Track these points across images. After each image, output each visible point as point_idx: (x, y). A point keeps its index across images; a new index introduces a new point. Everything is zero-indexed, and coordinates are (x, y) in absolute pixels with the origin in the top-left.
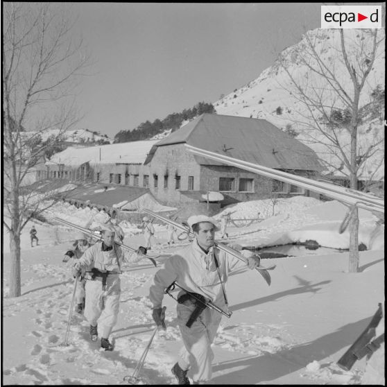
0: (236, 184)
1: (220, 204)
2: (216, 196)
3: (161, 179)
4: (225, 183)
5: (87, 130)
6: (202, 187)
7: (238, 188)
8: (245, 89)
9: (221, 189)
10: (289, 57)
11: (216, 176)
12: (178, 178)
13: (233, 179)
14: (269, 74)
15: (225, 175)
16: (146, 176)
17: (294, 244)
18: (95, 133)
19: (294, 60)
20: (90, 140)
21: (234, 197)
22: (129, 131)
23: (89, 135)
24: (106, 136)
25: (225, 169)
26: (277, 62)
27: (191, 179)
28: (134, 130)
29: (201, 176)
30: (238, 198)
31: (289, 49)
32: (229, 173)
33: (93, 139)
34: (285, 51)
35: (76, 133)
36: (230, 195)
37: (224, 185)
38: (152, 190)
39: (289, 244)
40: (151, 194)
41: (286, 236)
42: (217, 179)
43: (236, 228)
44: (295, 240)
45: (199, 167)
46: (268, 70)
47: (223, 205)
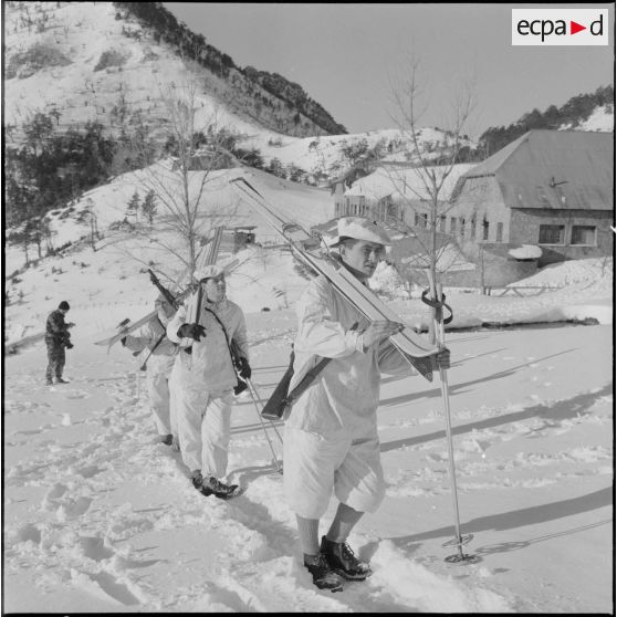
0: (567, 234)
1: (536, 263)
2: (532, 251)
3: (468, 225)
4: (549, 233)
5: (436, 129)
6: (512, 237)
7: (569, 239)
9: (543, 240)
11: (535, 223)
12: (486, 224)
13: (562, 227)
15: (548, 221)
16: (453, 219)
17: (570, 322)
18: (449, 134)
20: (441, 145)
21: (562, 253)
22: (503, 128)
23: (439, 136)
24: (466, 137)
25: (547, 213)
27: (500, 226)
29: (512, 223)
30: (568, 255)
32: (556, 219)
33: (445, 143)
35: (418, 134)
36: (555, 249)
37: (547, 235)
38: (459, 239)
39: (560, 321)
40: (457, 245)
41: (557, 311)
42: (535, 226)
43: (519, 298)
44: (571, 317)
45: (509, 209)
47: (541, 263)
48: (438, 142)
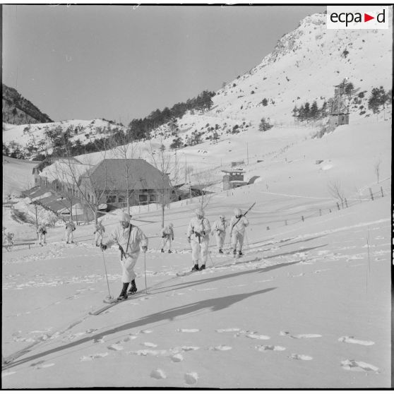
0: (117, 199)
4: (111, 199)
5: (104, 120)
8: (246, 76)
9: (109, 202)
10: (287, 44)
14: (270, 60)
18: (111, 122)
19: (290, 47)
20: (107, 129)
22: (141, 120)
23: (106, 124)
24: (121, 124)
26: (277, 48)
27: (93, 197)
28: (145, 119)
30: (118, 206)
31: (287, 36)
33: (109, 128)
34: (283, 38)
35: (93, 123)
42: (105, 197)
45: (95, 191)
46: (270, 56)
48: (105, 127)
